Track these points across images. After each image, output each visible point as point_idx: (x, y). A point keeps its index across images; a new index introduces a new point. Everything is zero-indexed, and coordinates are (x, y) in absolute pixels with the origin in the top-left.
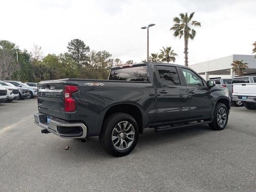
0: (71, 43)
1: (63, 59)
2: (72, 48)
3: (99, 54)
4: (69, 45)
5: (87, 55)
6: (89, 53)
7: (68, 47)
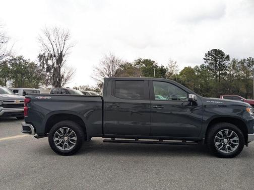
0: (208, 54)
1: (199, 71)
2: (209, 59)
3: (242, 62)
4: (206, 56)
5: (227, 64)
6: (229, 62)
7: (205, 59)
